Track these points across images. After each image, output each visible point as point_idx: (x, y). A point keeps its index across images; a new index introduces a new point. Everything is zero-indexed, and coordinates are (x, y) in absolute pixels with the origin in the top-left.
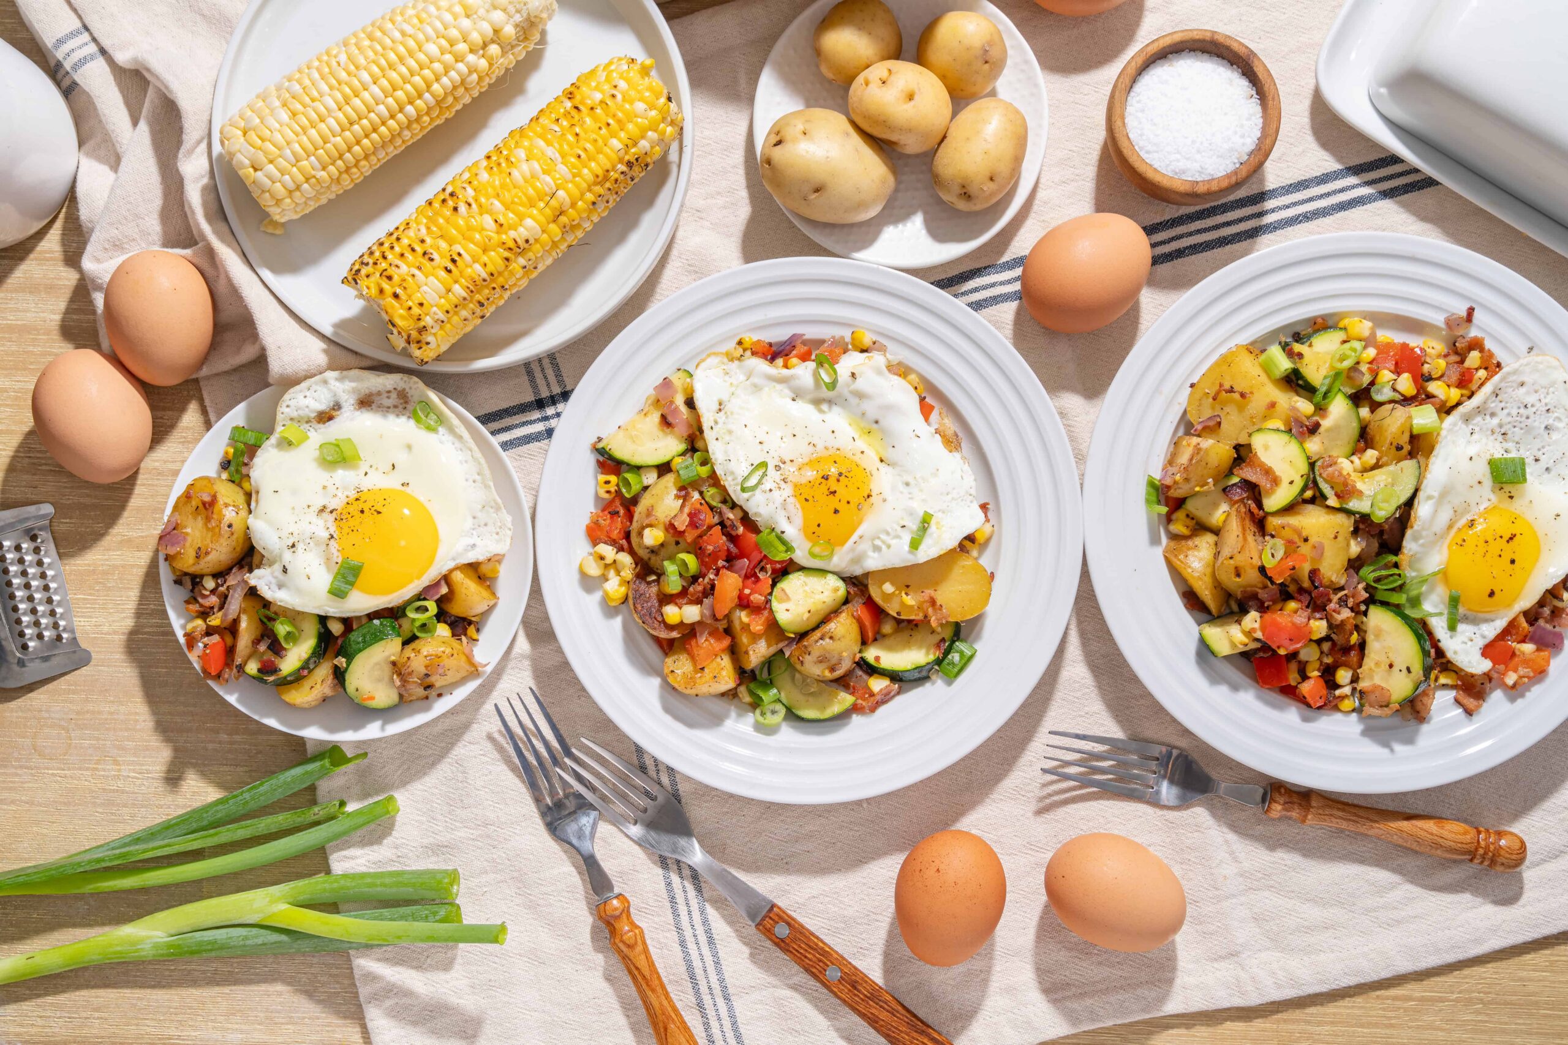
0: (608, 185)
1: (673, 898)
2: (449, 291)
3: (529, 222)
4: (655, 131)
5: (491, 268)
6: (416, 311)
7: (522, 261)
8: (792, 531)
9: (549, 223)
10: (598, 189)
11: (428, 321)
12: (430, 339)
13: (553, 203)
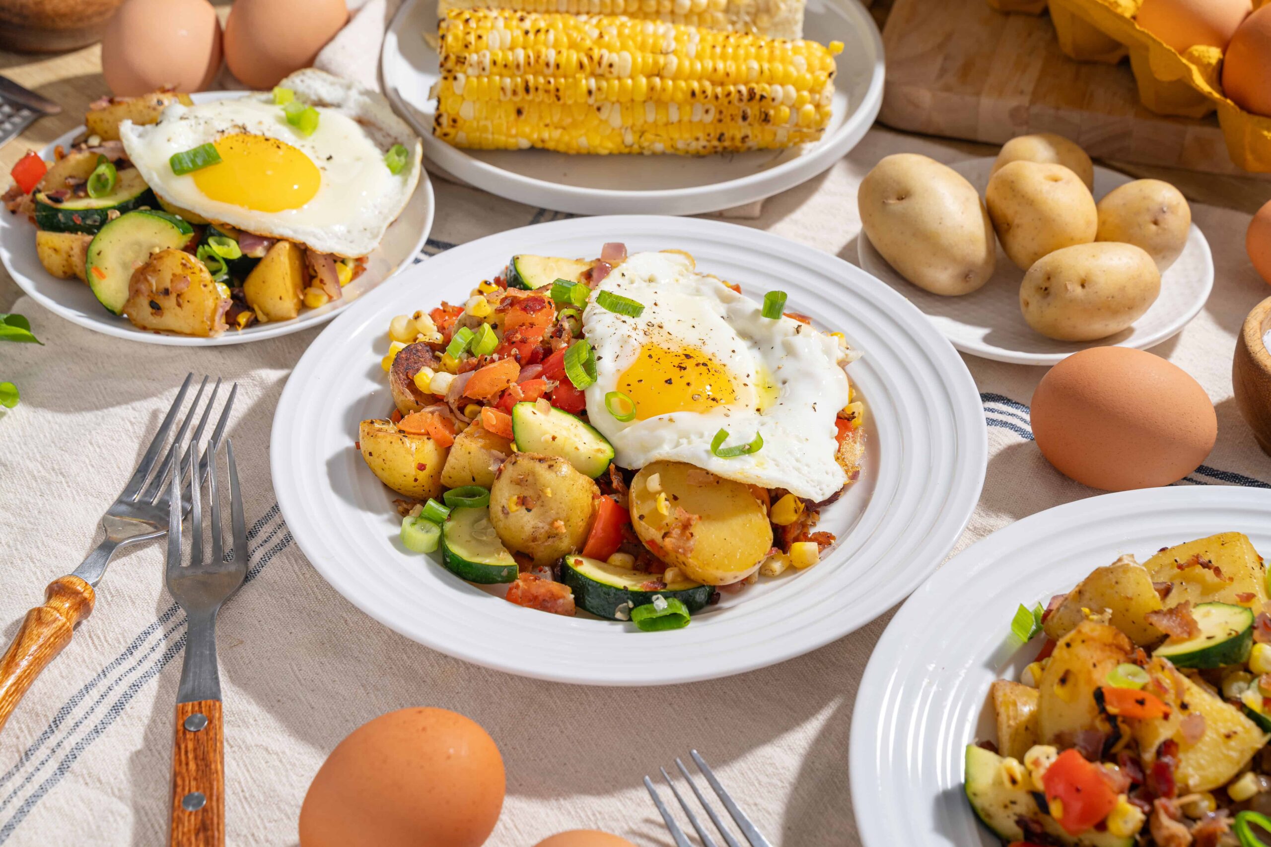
0: (719, 90)
1: (135, 647)
2: (512, 49)
3: (627, 55)
4: (798, 90)
5: (563, 60)
6: (472, 38)
7: (593, 83)
8: (607, 366)
9: (642, 72)
10: (707, 85)
11: (474, 58)
12: (461, 76)
13: (662, 60)
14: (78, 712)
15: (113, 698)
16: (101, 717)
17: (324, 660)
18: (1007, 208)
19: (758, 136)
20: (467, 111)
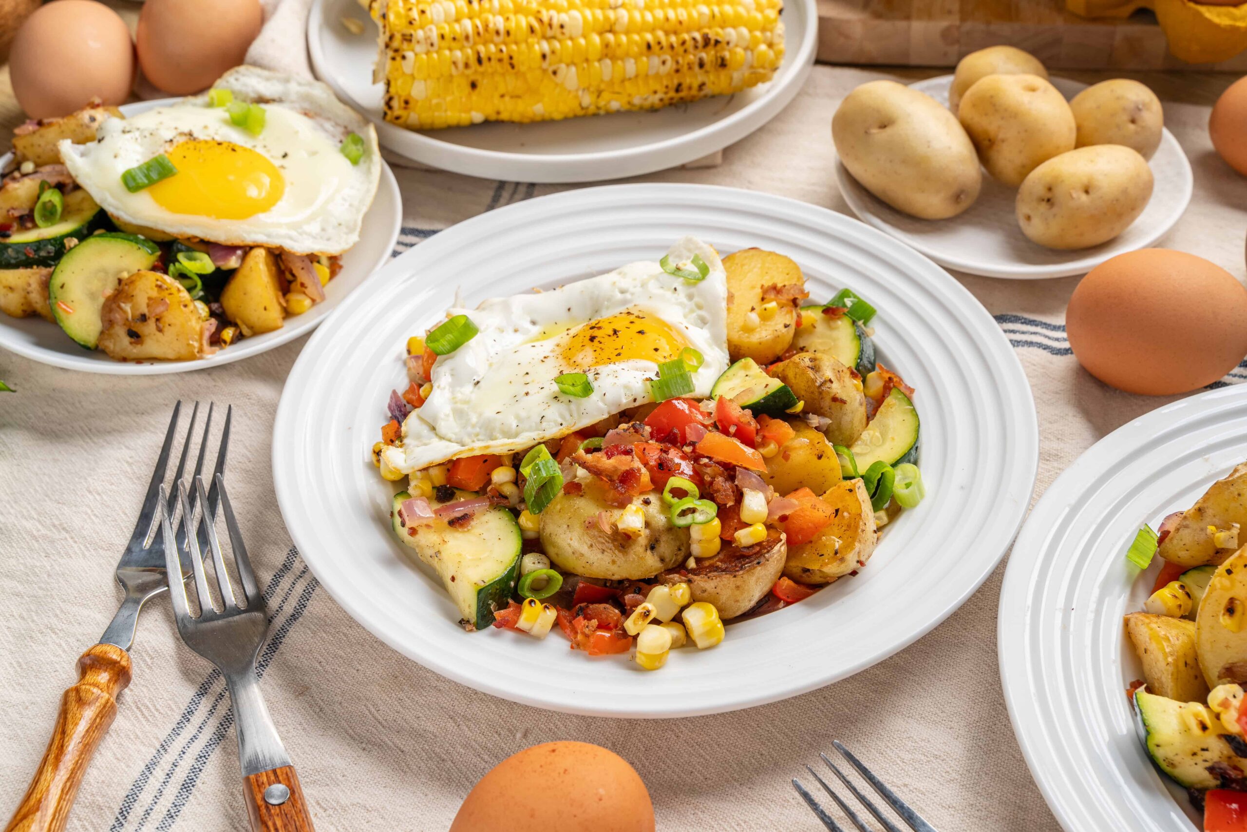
0: (673, 39)
2: (457, 20)
3: (576, 14)
4: (750, 31)
5: (512, 25)
6: (415, 14)
7: (545, 46)
9: (594, 30)
10: (660, 34)
11: (420, 34)
12: (410, 55)
13: (611, 14)
14: (145, 798)
15: (181, 774)
16: (172, 798)
17: (401, 695)
18: (988, 124)
19: (716, 82)
20: (418, 91)
